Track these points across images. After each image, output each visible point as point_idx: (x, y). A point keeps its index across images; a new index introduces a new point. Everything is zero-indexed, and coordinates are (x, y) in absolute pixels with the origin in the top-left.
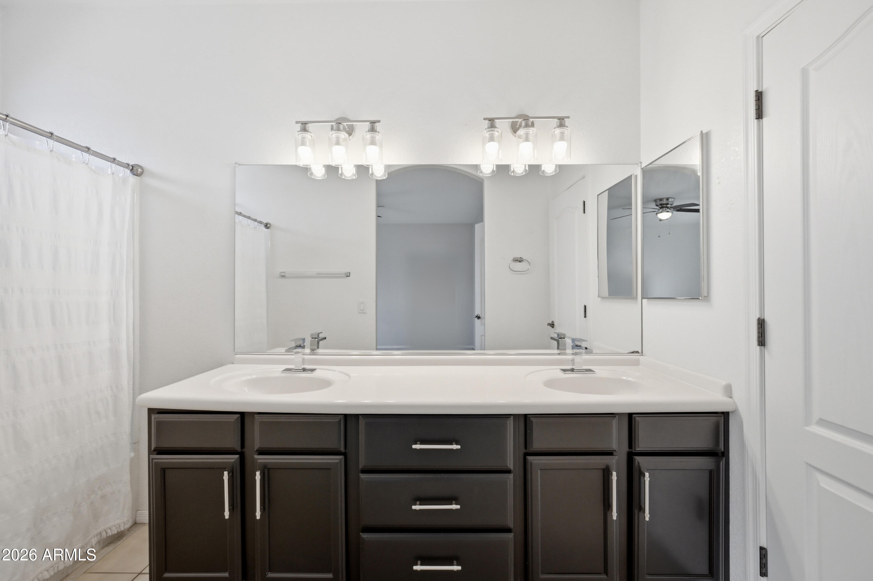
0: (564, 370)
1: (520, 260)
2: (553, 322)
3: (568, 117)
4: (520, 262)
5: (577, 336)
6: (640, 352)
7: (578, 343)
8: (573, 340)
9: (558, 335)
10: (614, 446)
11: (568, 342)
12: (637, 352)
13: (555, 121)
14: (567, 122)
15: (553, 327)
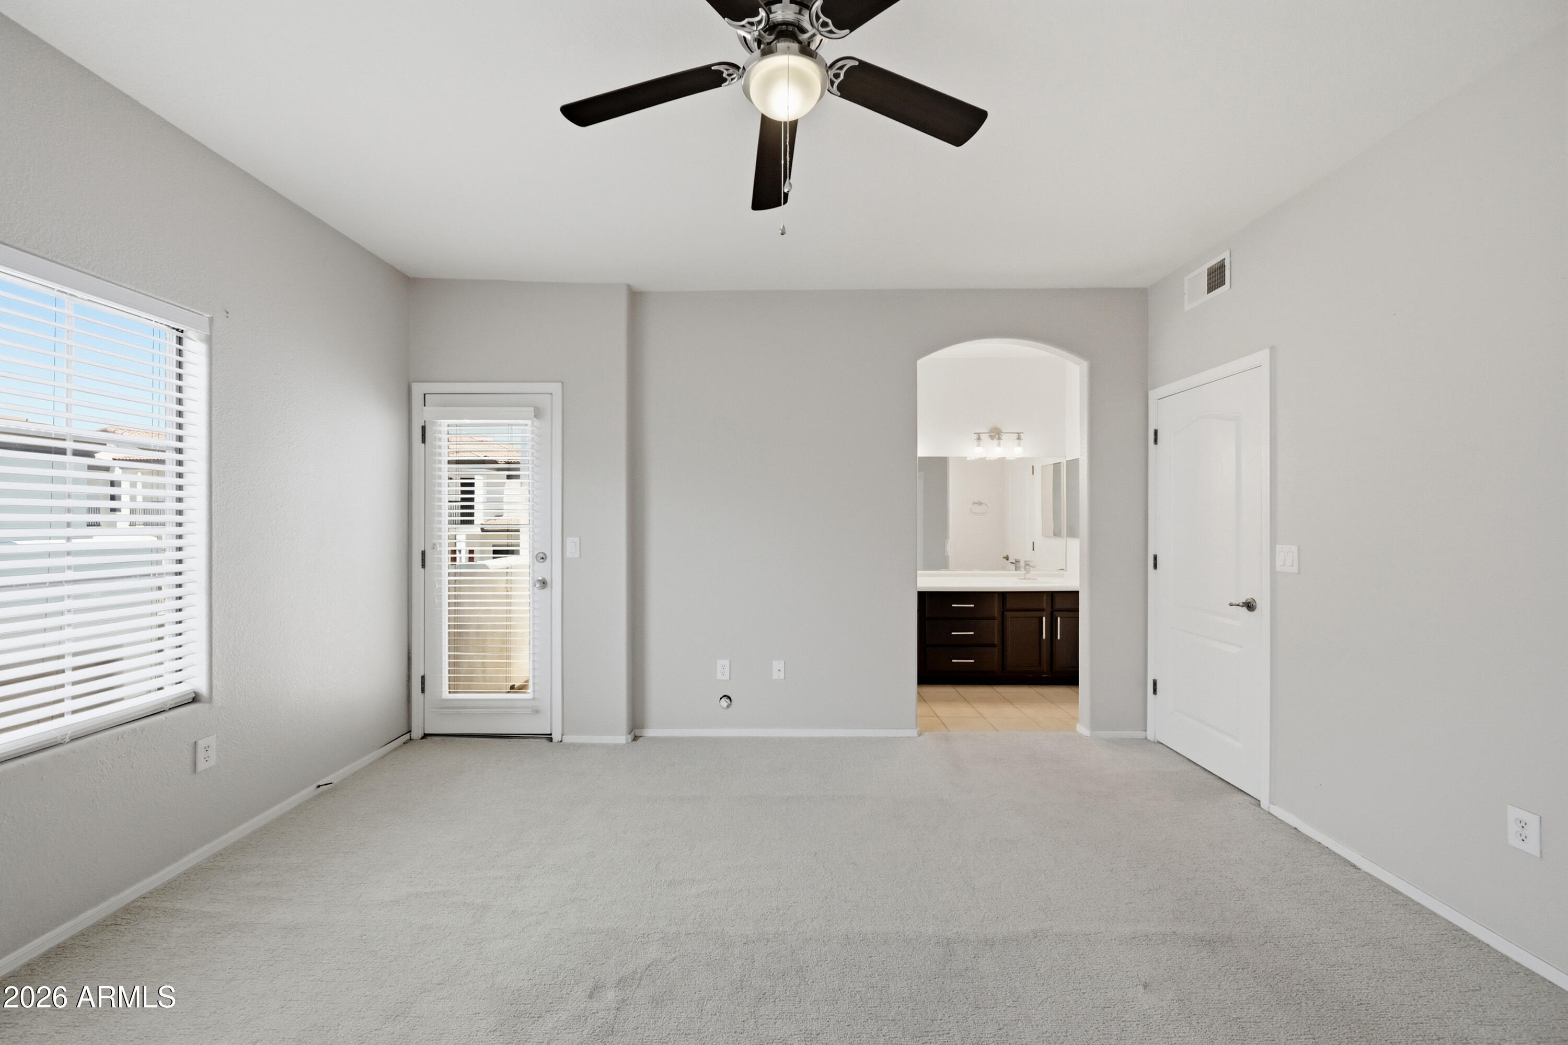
0: (1019, 579)
1: (980, 503)
2: (1007, 556)
3: (1023, 433)
4: (979, 505)
5: (1028, 560)
6: (1065, 569)
7: (1027, 563)
8: (1025, 562)
9: (1016, 560)
10: (1045, 606)
11: (1022, 564)
12: (1063, 570)
13: (1016, 436)
14: (1022, 436)
15: (1007, 560)
